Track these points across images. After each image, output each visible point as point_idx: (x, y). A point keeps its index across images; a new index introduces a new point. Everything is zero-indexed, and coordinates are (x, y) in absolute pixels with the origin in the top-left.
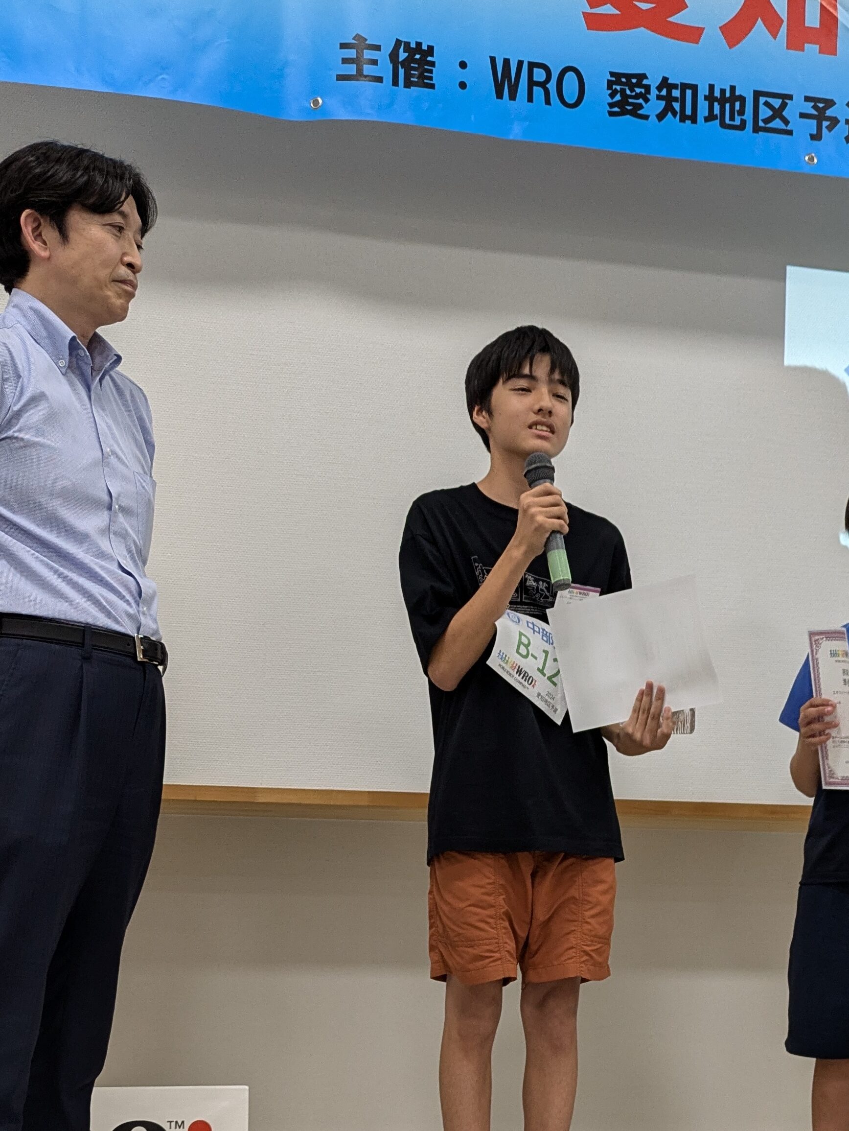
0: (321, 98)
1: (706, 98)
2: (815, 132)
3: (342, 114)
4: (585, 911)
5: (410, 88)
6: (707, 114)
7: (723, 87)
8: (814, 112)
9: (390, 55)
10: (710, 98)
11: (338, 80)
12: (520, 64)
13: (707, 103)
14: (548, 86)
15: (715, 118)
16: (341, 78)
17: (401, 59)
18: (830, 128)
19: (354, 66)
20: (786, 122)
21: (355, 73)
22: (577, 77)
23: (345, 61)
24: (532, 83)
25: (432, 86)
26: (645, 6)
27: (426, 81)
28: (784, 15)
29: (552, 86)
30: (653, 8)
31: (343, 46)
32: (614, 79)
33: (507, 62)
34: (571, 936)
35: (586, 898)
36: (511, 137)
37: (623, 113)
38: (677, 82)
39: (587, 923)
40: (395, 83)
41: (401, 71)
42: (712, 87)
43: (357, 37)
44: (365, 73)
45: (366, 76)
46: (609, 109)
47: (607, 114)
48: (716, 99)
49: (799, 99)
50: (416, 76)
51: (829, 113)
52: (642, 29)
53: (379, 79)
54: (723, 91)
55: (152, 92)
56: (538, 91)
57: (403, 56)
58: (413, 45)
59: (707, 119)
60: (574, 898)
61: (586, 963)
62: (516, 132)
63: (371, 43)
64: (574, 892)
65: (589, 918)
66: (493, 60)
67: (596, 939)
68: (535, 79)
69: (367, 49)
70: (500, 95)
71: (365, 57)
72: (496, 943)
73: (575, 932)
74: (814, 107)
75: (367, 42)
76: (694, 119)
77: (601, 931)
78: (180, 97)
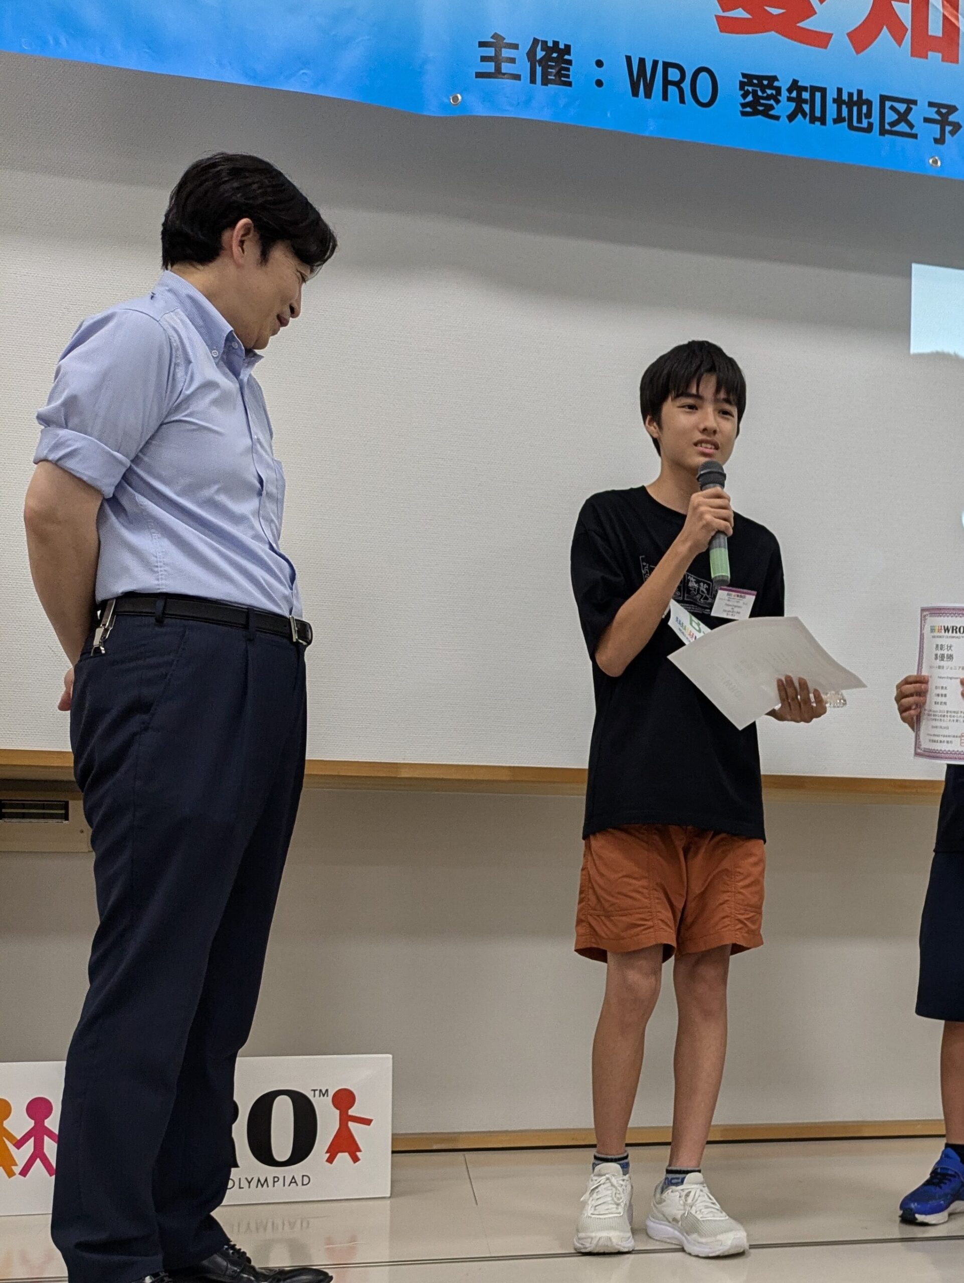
0: (461, 95)
1: (834, 101)
2: (938, 136)
3: (481, 110)
4: (737, 882)
5: (547, 86)
6: (835, 117)
7: (851, 91)
8: (937, 117)
9: (528, 54)
10: (838, 101)
11: (477, 77)
12: (655, 63)
13: (835, 106)
14: (682, 85)
15: (843, 120)
16: (479, 75)
17: (538, 57)
18: (953, 133)
19: (493, 64)
20: (911, 126)
21: (493, 71)
22: (711, 78)
23: (484, 59)
24: (666, 82)
25: (569, 84)
26: (775, 11)
27: (563, 79)
28: (908, 24)
29: (686, 85)
30: (783, 13)
31: (482, 44)
32: (745, 80)
33: (642, 61)
34: (725, 905)
35: (738, 870)
36: (647, 134)
37: (755, 113)
38: (808, 85)
39: (740, 893)
40: (533, 80)
41: (539, 70)
42: (840, 91)
43: (495, 36)
44: (503, 71)
45: (504, 74)
46: (741, 109)
47: (740, 114)
48: (844, 102)
49: (922, 104)
50: (554, 74)
51: (952, 118)
52: (773, 33)
53: (517, 77)
54: (850, 95)
55: (293, 86)
56: (672, 90)
57: (540, 54)
58: (550, 44)
59: (836, 121)
60: (727, 870)
61: (741, 931)
62: (651, 129)
63: (508, 42)
64: (726, 864)
65: (741, 888)
66: (629, 59)
67: (749, 908)
68: (670, 78)
69: (505, 47)
70: (635, 93)
71: (503, 55)
72: (648, 912)
73: (728, 902)
74: (938, 113)
75: (505, 41)
76: (823, 120)
77: (754, 900)
78: (321, 92)
